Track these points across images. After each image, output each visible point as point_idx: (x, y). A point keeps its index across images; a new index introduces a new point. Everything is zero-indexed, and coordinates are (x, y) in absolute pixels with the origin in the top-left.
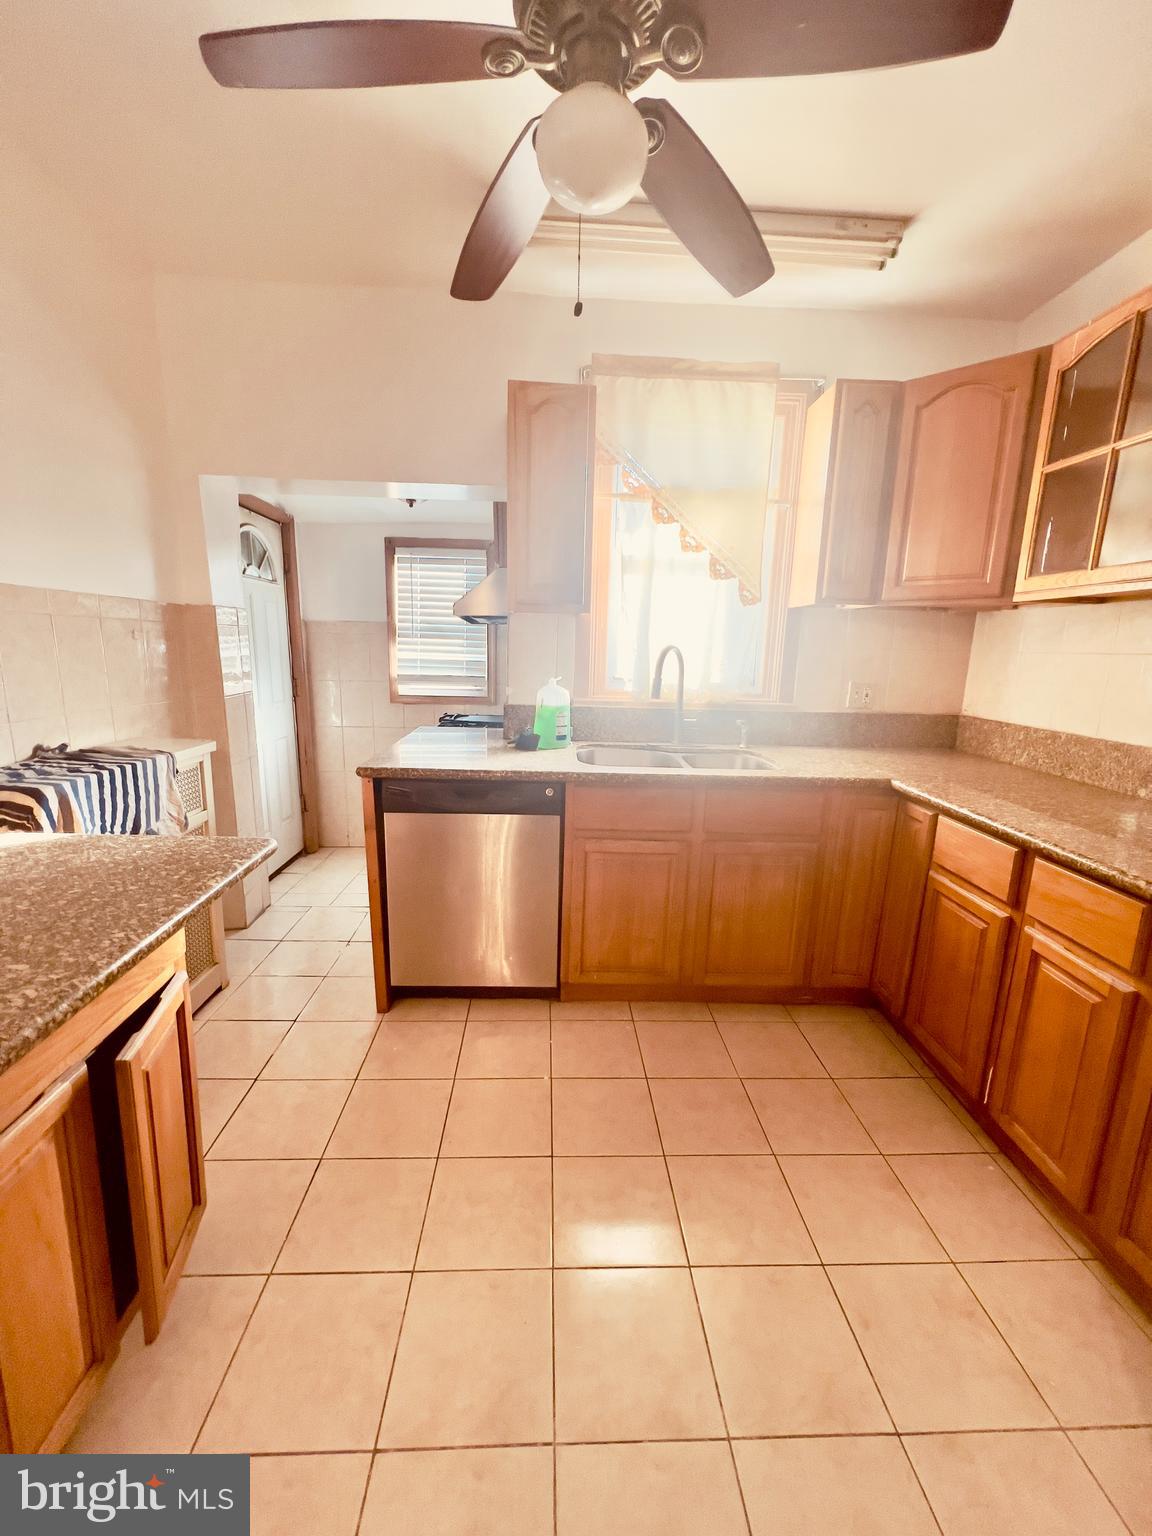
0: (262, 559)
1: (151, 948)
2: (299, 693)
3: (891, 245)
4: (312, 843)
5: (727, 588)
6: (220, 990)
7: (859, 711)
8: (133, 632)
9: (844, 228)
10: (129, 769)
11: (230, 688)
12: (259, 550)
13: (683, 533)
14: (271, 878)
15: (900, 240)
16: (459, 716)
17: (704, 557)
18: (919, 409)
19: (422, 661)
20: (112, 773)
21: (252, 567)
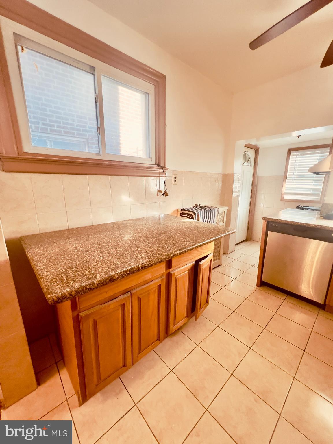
0: (248, 160)
1: (208, 243)
2: (252, 197)
4: (249, 239)
6: (219, 265)
8: (216, 181)
10: (210, 210)
11: (234, 194)
12: (248, 158)
14: (236, 245)
16: (305, 206)
20: (207, 210)
21: (246, 163)
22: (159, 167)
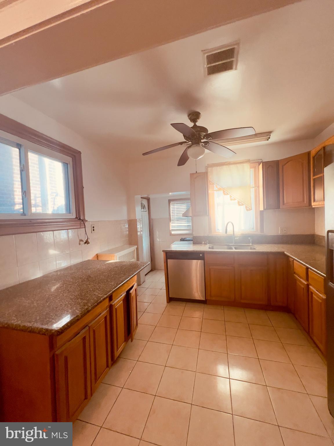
0: (144, 207)
2: (151, 234)
3: (269, 136)
4: (153, 269)
5: (243, 208)
7: (284, 234)
9: (257, 136)
11: (139, 233)
12: (143, 205)
13: (231, 196)
14: (145, 275)
15: (270, 136)
16: (185, 238)
17: (236, 201)
18: (283, 166)
19: (177, 226)
21: (143, 209)
22: (79, 220)
